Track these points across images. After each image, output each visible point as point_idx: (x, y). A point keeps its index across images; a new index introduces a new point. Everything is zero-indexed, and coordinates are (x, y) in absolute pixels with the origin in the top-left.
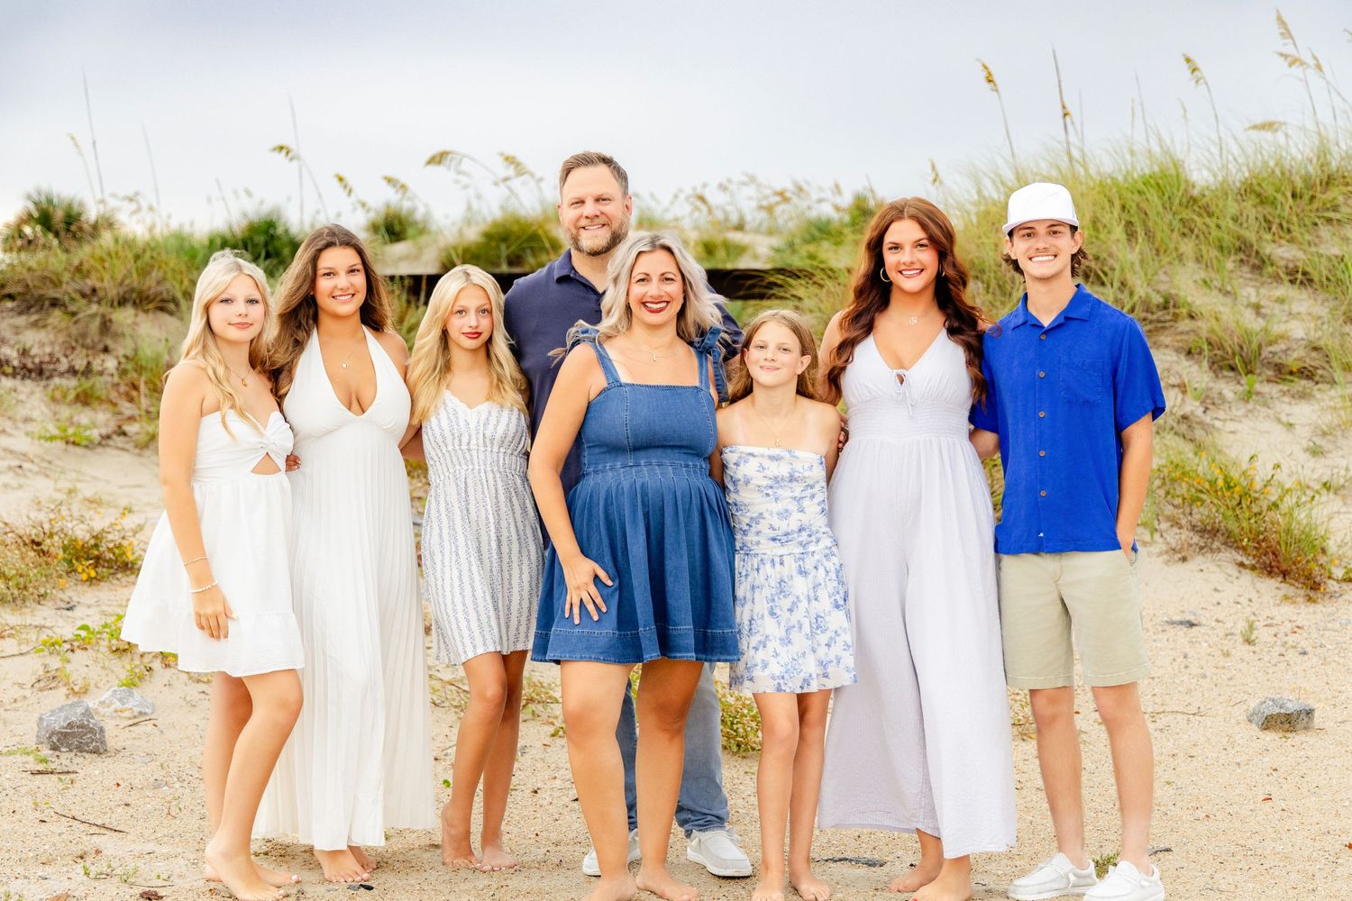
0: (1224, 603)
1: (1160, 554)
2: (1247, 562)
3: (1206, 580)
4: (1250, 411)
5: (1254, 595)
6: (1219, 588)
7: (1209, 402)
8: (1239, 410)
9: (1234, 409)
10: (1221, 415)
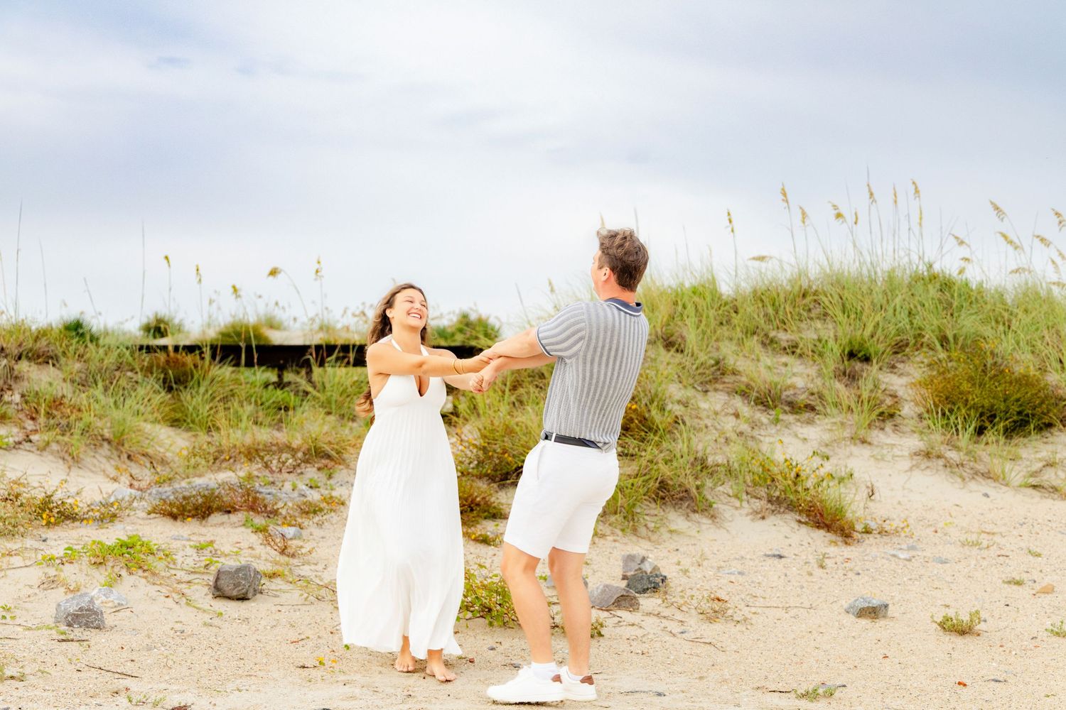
0: (793, 545)
1: (747, 515)
2: (803, 520)
3: (779, 531)
4: (778, 430)
5: (810, 541)
6: (788, 536)
7: (754, 425)
8: (773, 430)
9: (769, 429)
10: (763, 433)
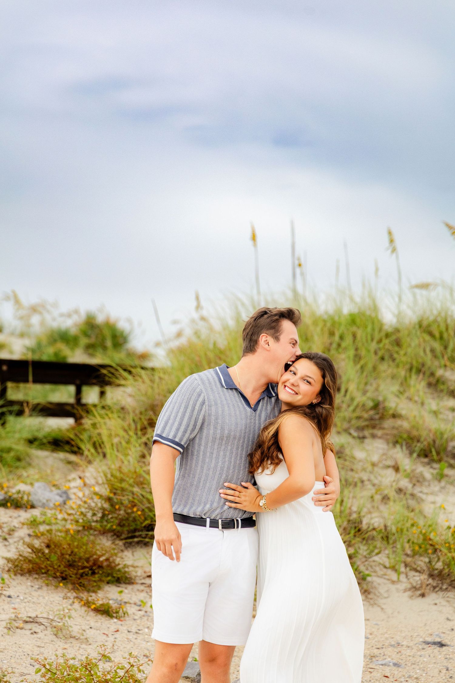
1: (405, 591)
3: (440, 612)
4: (442, 487)
6: (450, 617)
8: (436, 487)
9: (432, 486)
10: (425, 490)
